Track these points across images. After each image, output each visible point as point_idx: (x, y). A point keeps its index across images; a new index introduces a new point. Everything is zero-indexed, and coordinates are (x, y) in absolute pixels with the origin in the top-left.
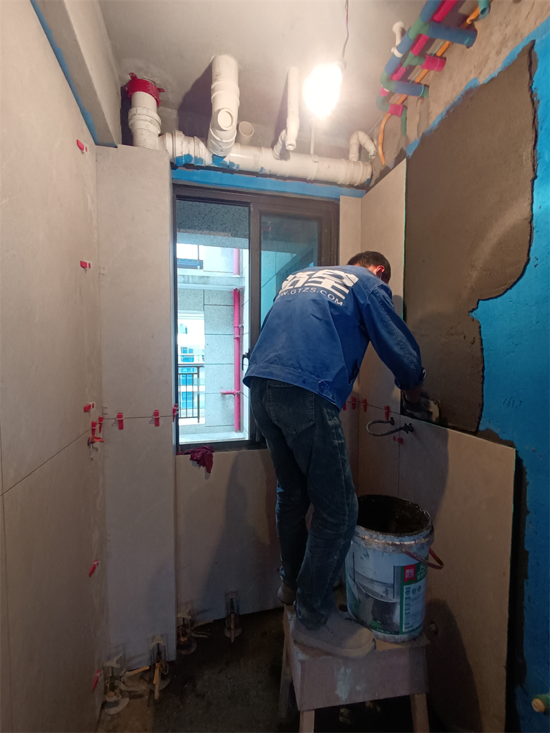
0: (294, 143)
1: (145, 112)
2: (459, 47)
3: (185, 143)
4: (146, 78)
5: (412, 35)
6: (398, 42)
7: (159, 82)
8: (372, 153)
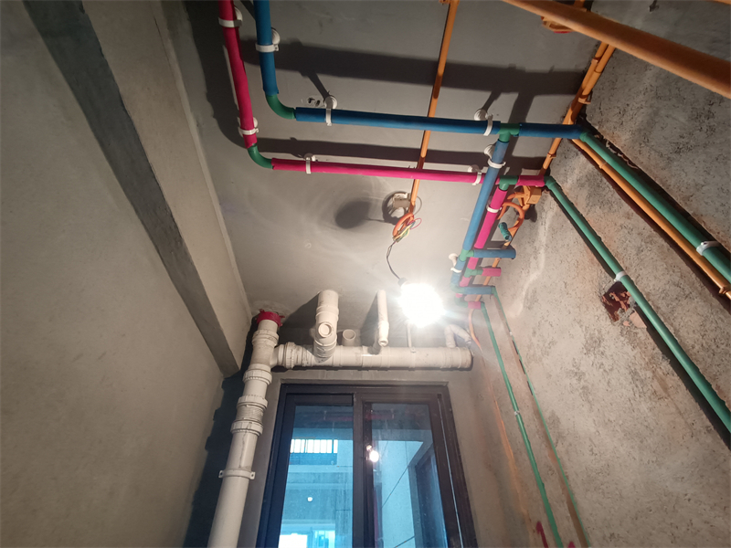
0: (386, 340)
1: (266, 332)
2: (507, 260)
3: (294, 351)
4: (270, 310)
5: (463, 259)
6: (455, 264)
7: (280, 312)
8: (466, 340)
